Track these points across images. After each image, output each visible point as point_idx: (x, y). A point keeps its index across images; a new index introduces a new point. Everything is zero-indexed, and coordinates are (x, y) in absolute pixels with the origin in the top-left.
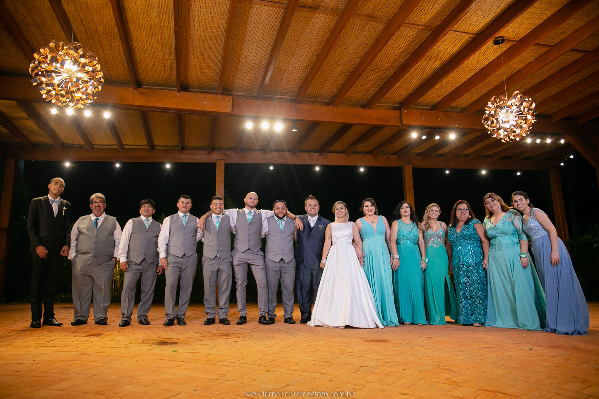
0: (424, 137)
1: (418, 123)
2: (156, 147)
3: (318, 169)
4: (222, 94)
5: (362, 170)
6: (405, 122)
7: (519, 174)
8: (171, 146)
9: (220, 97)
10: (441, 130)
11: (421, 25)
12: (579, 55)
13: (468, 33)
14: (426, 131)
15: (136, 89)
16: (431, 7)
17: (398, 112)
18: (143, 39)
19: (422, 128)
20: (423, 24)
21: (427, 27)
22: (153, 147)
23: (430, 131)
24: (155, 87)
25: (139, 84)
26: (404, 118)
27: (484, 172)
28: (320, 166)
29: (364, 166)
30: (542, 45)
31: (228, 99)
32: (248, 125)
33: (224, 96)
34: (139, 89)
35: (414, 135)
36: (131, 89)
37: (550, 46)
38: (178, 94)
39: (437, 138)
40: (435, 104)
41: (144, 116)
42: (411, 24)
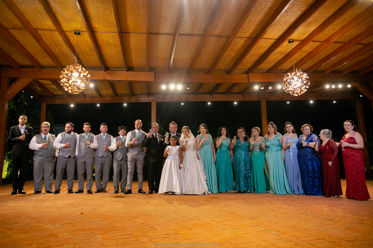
0: (262, 88)
1: (258, 81)
2: (119, 94)
3: (209, 103)
4: (149, 71)
5: (235, 103)
6: (250, 81)
7: (334, 102)
8: (127, 94)
9: (148, 73)
10: (273, 84)
11: (246, 38)
12: (340, 45)
13: (273, 39)
14: (264, 84)
15: (106, 71)
16: (247, 31)
17: (246, 75)
18: (107, 51)
19: (261, 84)
20: (246, 37)
21: (249, 38)
22: (116, 94)
23: (266, 85)
24: (115, 69)
25: (107, 68)
26: (250, 78)
27: (311, 102)
28: (211, 102)
29: (237, 101)
30: (317, 41)
31: (152, 74)
32: (163, 87)
33: (151, 73)
34: (107, 71)
35: (256, 87)
36: (103, 71)
37: (322, 41)
38: (127, 73)
39: (270, 88)
40: (269, 69)
41: (112, 84)
42: (240, 37)
